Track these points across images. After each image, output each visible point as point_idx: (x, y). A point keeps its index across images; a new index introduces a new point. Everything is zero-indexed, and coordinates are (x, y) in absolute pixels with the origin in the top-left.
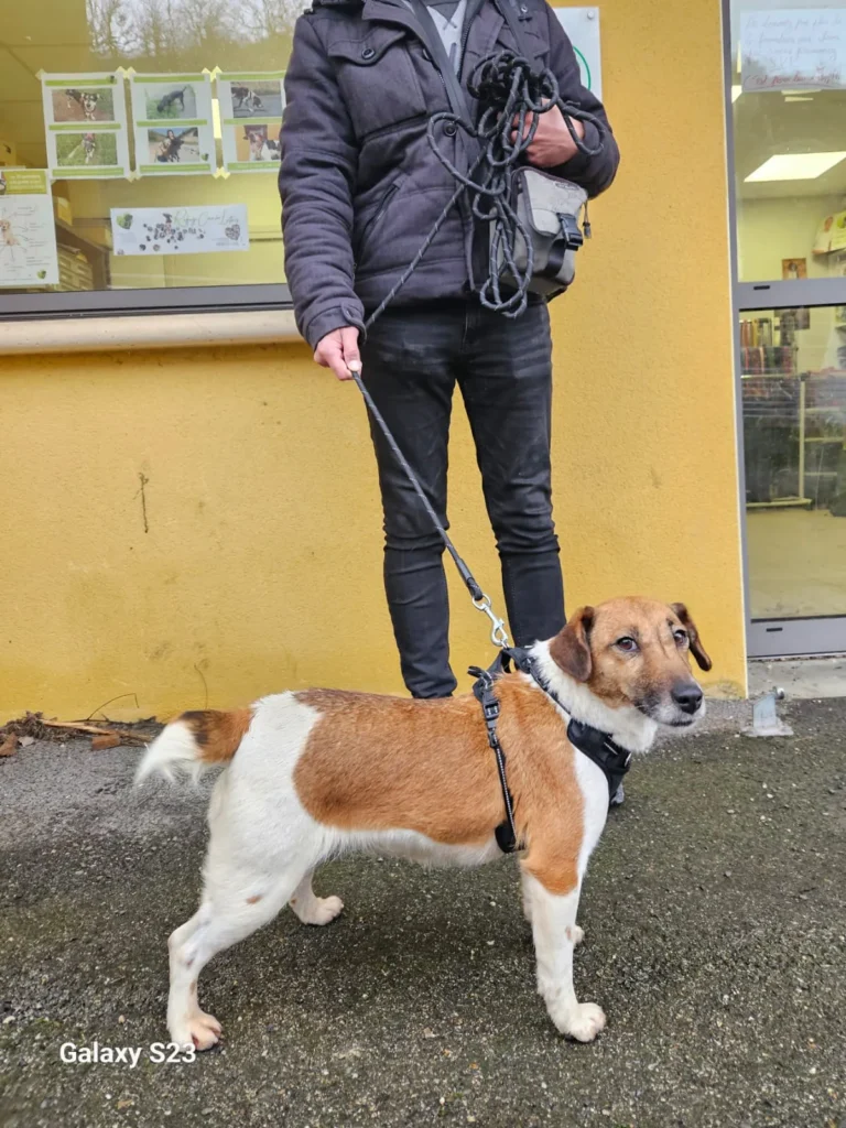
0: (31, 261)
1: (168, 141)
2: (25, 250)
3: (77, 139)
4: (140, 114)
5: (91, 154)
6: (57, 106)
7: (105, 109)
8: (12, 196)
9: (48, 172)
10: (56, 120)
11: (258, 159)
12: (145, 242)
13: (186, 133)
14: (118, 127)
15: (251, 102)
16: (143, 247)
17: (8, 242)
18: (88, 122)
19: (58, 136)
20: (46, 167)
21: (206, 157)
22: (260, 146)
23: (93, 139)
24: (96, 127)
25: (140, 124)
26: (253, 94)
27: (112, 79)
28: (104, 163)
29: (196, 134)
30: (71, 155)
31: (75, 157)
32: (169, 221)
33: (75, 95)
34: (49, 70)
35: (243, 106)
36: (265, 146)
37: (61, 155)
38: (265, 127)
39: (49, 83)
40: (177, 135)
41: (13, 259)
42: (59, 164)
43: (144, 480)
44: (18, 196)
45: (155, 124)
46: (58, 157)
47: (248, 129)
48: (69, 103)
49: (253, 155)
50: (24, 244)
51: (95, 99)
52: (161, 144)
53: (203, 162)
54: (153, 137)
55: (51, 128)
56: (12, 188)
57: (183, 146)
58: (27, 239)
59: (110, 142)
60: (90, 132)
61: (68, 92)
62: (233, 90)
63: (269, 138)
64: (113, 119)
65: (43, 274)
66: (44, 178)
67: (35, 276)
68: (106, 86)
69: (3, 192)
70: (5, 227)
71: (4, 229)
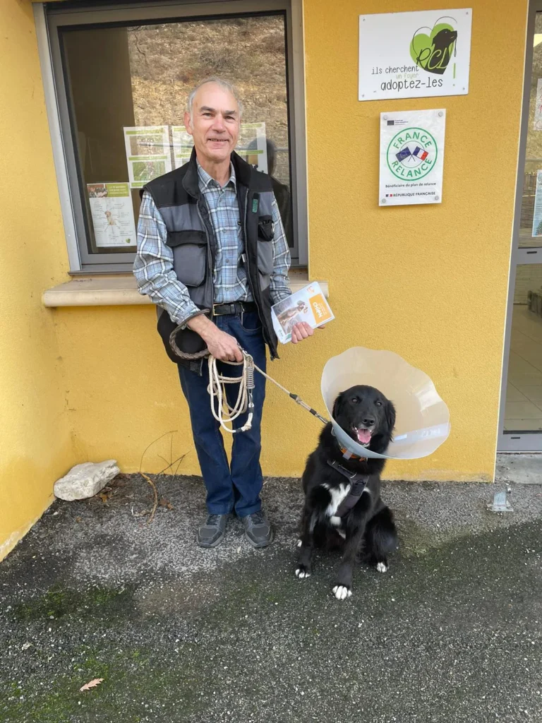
2: (119, 228)
3: (144, 165)
4: (177, 150)
5: (152, 174)
6: (133, 145)
7: (158, 147)
8: (111, 198)
9: (130, 184)
10: (132, 154)
15: (239, 142)
17: (110, 224)
18: (150, 155)
19: (133, 163)
20: (127, 180)
23: (152, 165)
24: (153, 158)
25: (178, 156)
26: (241, 137)
27: (162, 130)
30: (141, 175)
33: (142, 140)
34: (127, 125)
37: (136, 175)
39: (128, 133)
41: (113, 233)
42: (135, 179)
44: (115, 198)
45: (185, 155)
46: (134, 176)
48: (139, 145)
50: (118, 224)
51: (153, 142)
55: (131, 159)
56: (111, 193)
58: (120, 222)
59: (161, 166)
60: (151, 161)
61: (138, 138)
64: (162, 153)
65: (129, 241)
66: (127, 187)
67: (125, 242)
68: (160, 134)
69: (106, 196)
70: (108, 215)
71: (108, 217)
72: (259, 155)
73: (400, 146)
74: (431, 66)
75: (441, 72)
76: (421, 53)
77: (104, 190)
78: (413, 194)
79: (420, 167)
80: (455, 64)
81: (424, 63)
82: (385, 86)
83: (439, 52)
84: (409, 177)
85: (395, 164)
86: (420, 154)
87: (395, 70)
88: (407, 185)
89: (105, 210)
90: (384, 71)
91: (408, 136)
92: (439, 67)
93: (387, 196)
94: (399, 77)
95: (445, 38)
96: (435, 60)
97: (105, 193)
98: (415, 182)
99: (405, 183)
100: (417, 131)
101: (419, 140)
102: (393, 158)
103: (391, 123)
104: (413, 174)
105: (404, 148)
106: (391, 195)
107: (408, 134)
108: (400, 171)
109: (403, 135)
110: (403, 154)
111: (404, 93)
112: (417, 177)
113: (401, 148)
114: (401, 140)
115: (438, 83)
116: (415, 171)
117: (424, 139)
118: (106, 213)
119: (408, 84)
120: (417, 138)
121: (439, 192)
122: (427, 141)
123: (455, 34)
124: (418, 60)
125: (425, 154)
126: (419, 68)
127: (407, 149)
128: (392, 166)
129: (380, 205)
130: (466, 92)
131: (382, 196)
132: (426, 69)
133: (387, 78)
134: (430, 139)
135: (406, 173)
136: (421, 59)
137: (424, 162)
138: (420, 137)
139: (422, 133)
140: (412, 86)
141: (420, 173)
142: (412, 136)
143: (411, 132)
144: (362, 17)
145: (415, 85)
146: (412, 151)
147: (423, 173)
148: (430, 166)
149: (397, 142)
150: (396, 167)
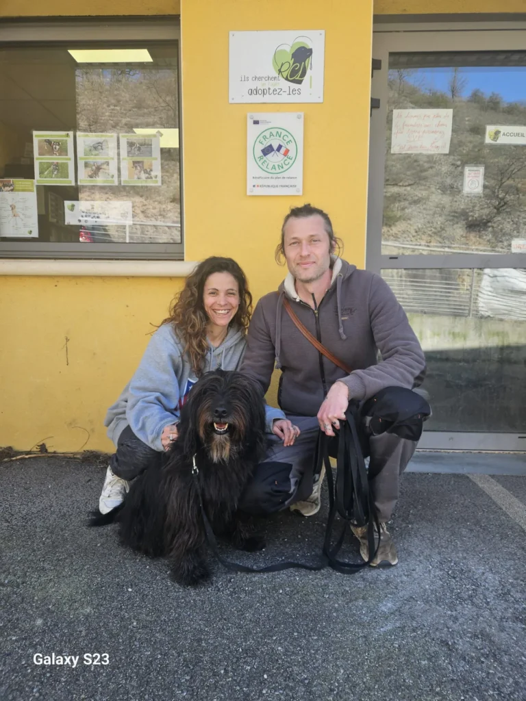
0: (25, 226)
1: (94, 168)
2: (22, 220)
3: (49, 165)
4: (80, 154)
5: (56, 173)
6: (40, 148)
7: (63, 151)
8: (17, 193)
9: (35, 181)
10: (40, 155)
11: (139, 178)
12: (81, 218)
13: (103, 164)
14: (70, 159)
15: (136, 149)
16: (80, 221)
17: (14, 216)
18: (55, 157)
19: (40, 163)
20: (34, 179)
21: (113, 176)
22: (140, 172)
23: (57, 165)
24: (58, 159)
25: (81, 159)
26: (138, 145)
27: (68, 135)
28: (61, 177)
29: (108, 165)
30: (46, 173)
31: (47, 174)
32: (93, 208)
33: (49, 142)
34: (37, 130)
35: (133, 152)
36: (143, 172)
37: (41, 173)
38: (142, 162)
39: (37, 136)
40: (99, 164)
41: (16, 224)
42: (40, 177)
43: (67, 340)
44: (20, 193)
45: (87, 158)
46: (40, 174)
47: (134, 163)
48: (46, 147)
49: (136, 177)
50: (21, 216)
51: (59, 145)
52: (90, 169)
53: (111, 179)
54: (86, 165)
55: (37, 159)
56: (17, 188)
57: (101, 170)
58: (23, 214)
59: (65, 166)
60: (55, 161)
61: (46, 141)
62: (128, 143)
63: (145, 168)
64: (67, 155)
65: (30, 232)
66: (33, 184)
67: (27, 232)
68: (65, 138)
69: (12, 190)
70: (13, 208)
71: (12, 209)
72: (153, 161)
73: (265, 143)
74: (291, 77)
75: (299, 82)
76: (282, 65)
77: (11, 185)
78: (277, 186)
79: (282, 162)
80: (311, 77)
81: (285, 74)
82: (251, 92)
83: (297, 66)
84: (273, 171)
85: (260, 158)
86: (283, 150)
87: (260, 79)
88: (272, 178)
89: (11, 204)
90: (250, 79)
91: (271, 134)
92: (298, 78)
93: (254, 186)
94: (264, 85)
95: (302, 54)
96: (294, 73)
97: (12, 188)
98: (279, 175)
99: (270, 175)
100: (280, 131)
101: (281, 138)
102: (259, 153)
103: (256, 122)
104: (277, 167)
105: (269, 144)
106: (258, 186)
107: (271, 133)
108: (265, 165)
109: (267, 134)
110: (267, 150)
111: (268, 98)
112: (280, 171)
113: (266, 144)
114: (265, 138)
115: (297, 92)
116: (278, 165)
117: (285, 138)
118: (11, 206)
119: (271, 91)
120: (280, 136)
121: (300, 186)
122: (287, 140)
123: (310, 51)
124: (280, 71)
125: (287, 151)
126: (281, 78)
127: (271, 146)
128: (258, 160)
129: (248, 194)
130: (321, 100)
131: (249, 186)
132: (287, 79)
133: (253, 85)
134: (291, 138)
135: (270, 166)
136: (282, 70)
137: (286, 158)
138: (282, 136)
139: (284, 133)
140: (275, 93)
141: (282, 168)
142: (275, 134)
143: (274, 131)
144: (231, 33)
145: (277, 92)
146: (275, 147)
147: (285, 167)
148: (291, 162)
149: (262, 140)
150: (262, 161)
